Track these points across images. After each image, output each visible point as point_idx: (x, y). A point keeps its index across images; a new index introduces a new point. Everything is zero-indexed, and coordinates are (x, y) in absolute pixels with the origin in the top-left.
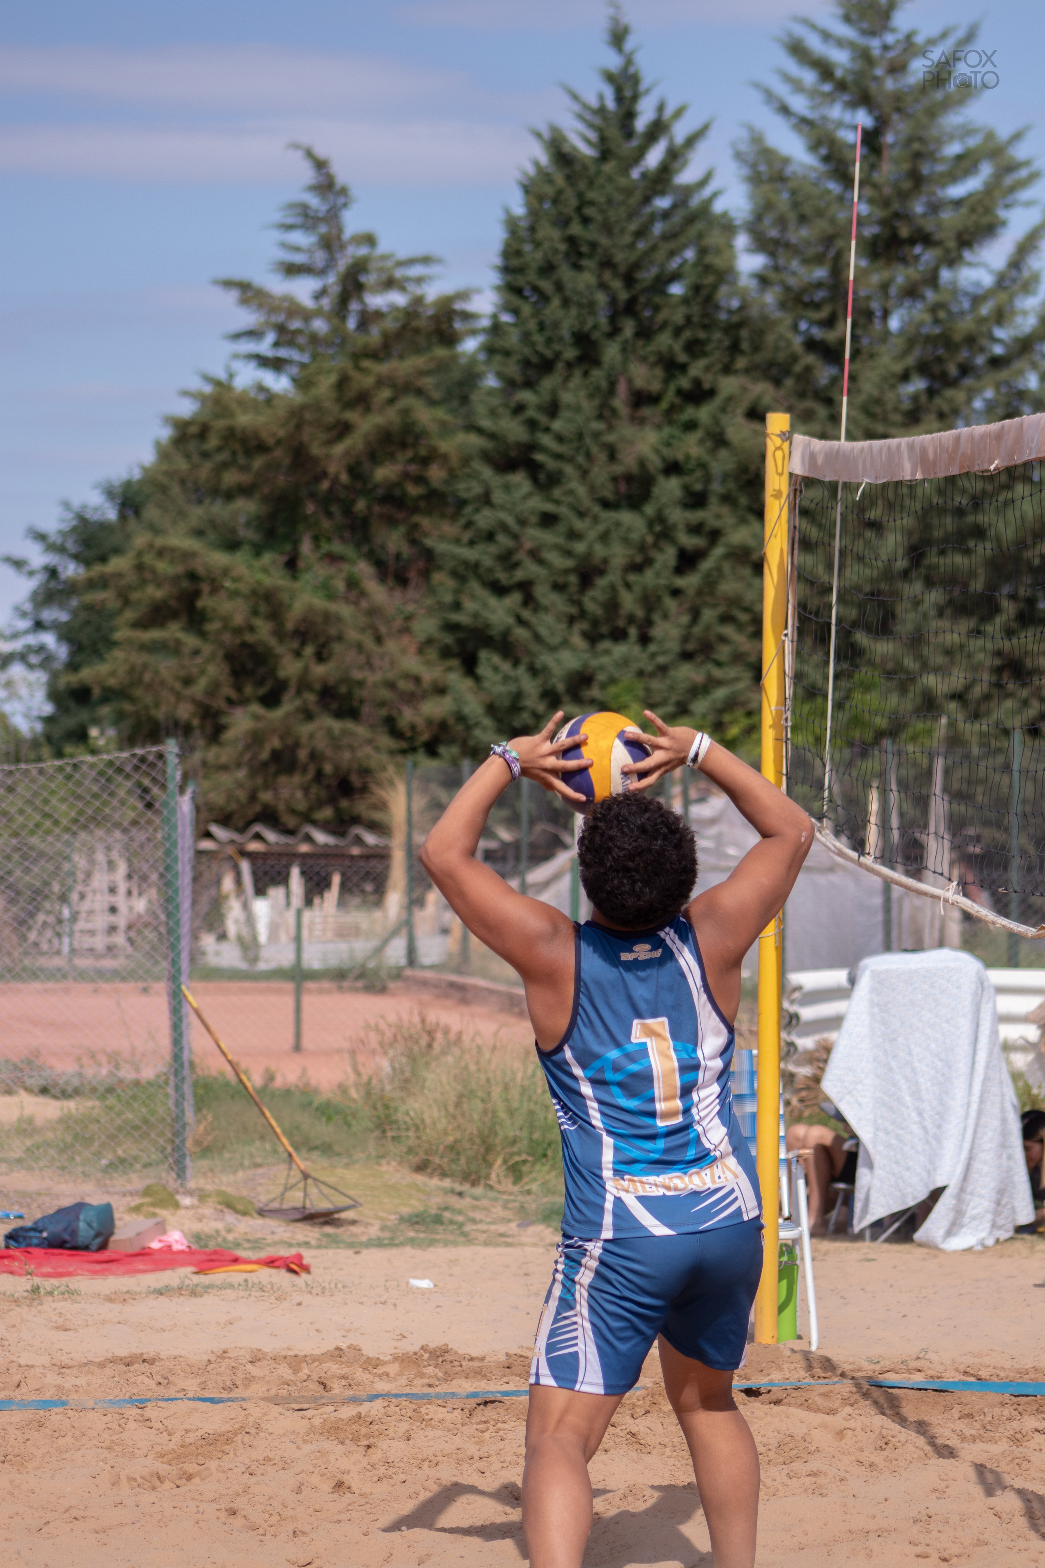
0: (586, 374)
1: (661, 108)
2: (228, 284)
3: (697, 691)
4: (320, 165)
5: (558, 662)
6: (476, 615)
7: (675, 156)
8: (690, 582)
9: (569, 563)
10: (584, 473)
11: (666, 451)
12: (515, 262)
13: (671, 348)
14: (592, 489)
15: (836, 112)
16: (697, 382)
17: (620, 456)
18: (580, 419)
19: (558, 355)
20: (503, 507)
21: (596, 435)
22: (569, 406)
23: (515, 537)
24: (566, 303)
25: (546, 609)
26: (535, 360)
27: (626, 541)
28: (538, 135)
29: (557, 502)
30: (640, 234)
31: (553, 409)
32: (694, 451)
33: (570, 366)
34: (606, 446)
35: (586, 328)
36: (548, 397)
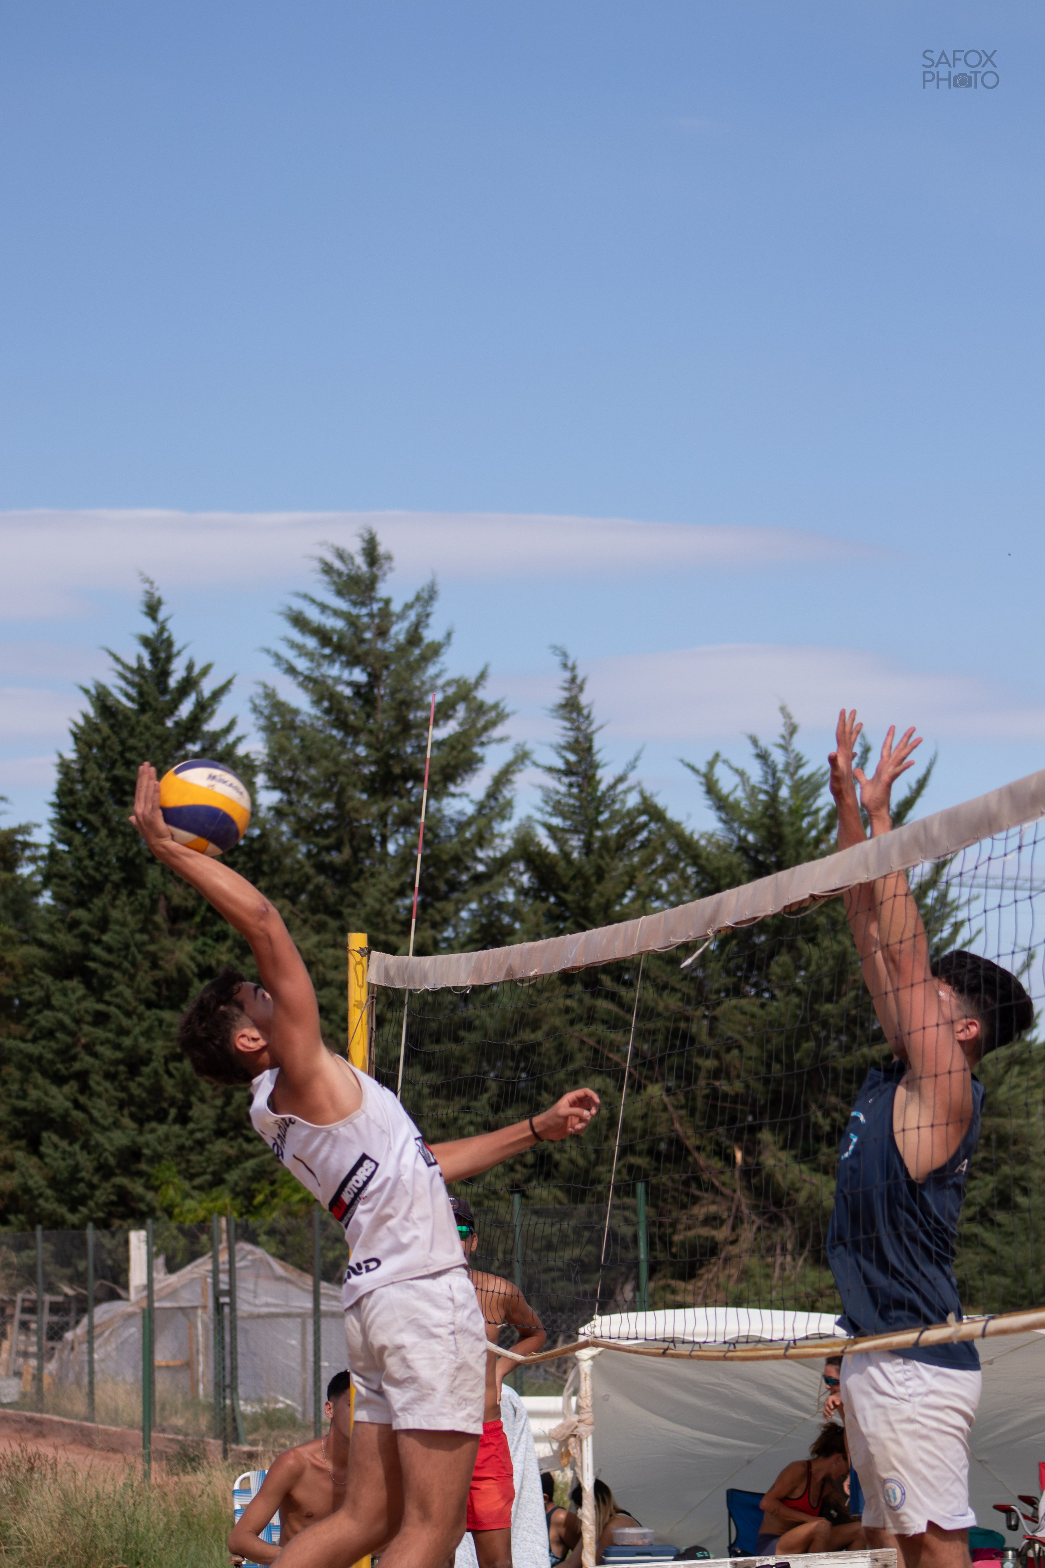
0: (131, 893)
1: (190, 667)
3: (229, 1163)
5: (110, 1140)
6: (38, 1101)
7: (204, 709)
9: (119, 1055)
10: (132, 977)
11: (200, 958)
12: (69, 799)
14: (138, 991)
15: (335, 670)
17: (161, 963)
18: (126, 931)
19: (106, 878)
20: (61, 1009)
21: (140, 946)
22: (117, 922)
23: (72, 1034)
24: (112, 833)
25: (100, 1096)
26: (86, 881)
27: (167, 1035)
28: (86, 692)
29: (108, 1003)
31: (103, 924)
32: (225, 958)
33: (117, 886)
34: (148, 955)
35: (131, 854)
36: (99, 914)
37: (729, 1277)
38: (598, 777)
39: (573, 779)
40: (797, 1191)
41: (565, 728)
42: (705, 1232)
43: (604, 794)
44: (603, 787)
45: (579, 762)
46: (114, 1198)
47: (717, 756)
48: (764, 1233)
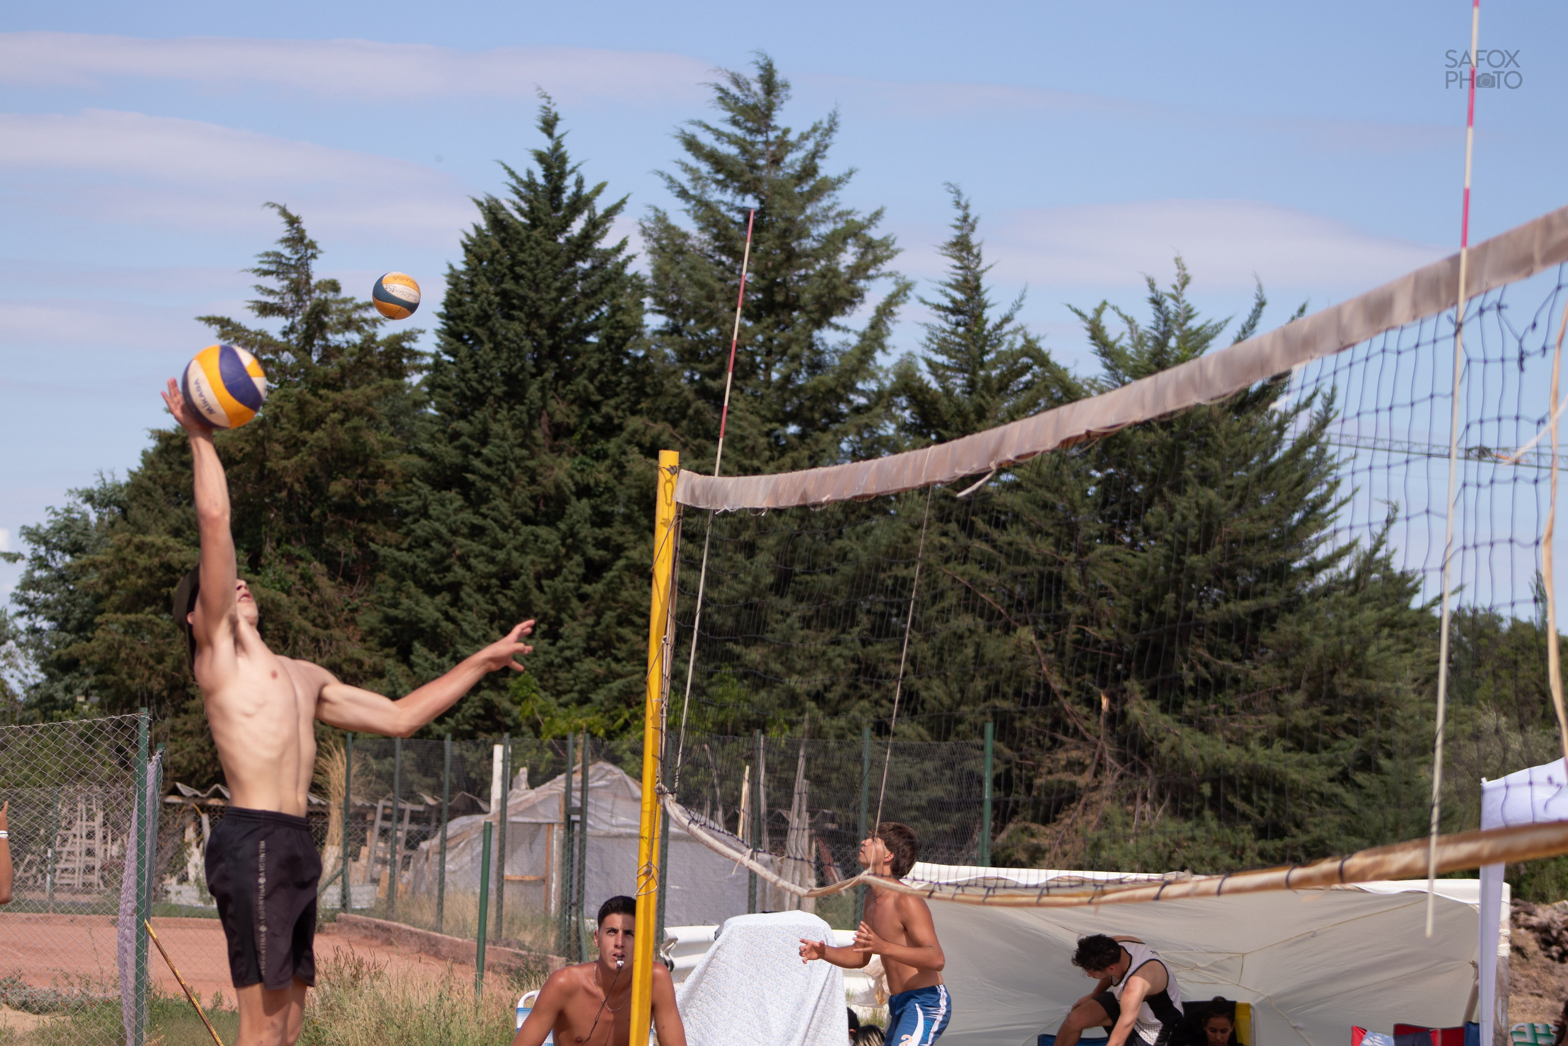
0: (511, 409)
1: (581, 187)
2: (210, 320)
3: (597, 682)
4: (293, 221)
6: (409, 610)
7: (596, 226)
8: (594, 589)
9: (492, 568)
10: (509, 492)
11: (578, 477)
12: (457, 311)
13: (586, 388)
14: (515, 506)
15: (727, 196)
16: (608, 418)
17: (539, 479)
18: (505, 444)
19: (489, 390)
20: (438, 519)
21: (518, 461)
22: (497, 436)
23: (448, 545)
24: (497, 347)
25: (470, 609)
26: (469, 393)
27: (542, 552)
28: (480, 204)
29: (485, 516)
30: (563, 291)
31: (483, 437)
32: (603, 477)
33: (498, 399)
34: (526, 470)
35: (514, 369)
36: (480, 426)
37: (1088, 823)
38: (985, 316)
39: (961, 317)
40: (1161, 741)
41: (955, 267)
42: (1067, 777)
43: (990, 334)
44: (989, 326)
45: (967, 300)
46: (481, 711)
47: (1105, 303)
48: (1126, 780)
